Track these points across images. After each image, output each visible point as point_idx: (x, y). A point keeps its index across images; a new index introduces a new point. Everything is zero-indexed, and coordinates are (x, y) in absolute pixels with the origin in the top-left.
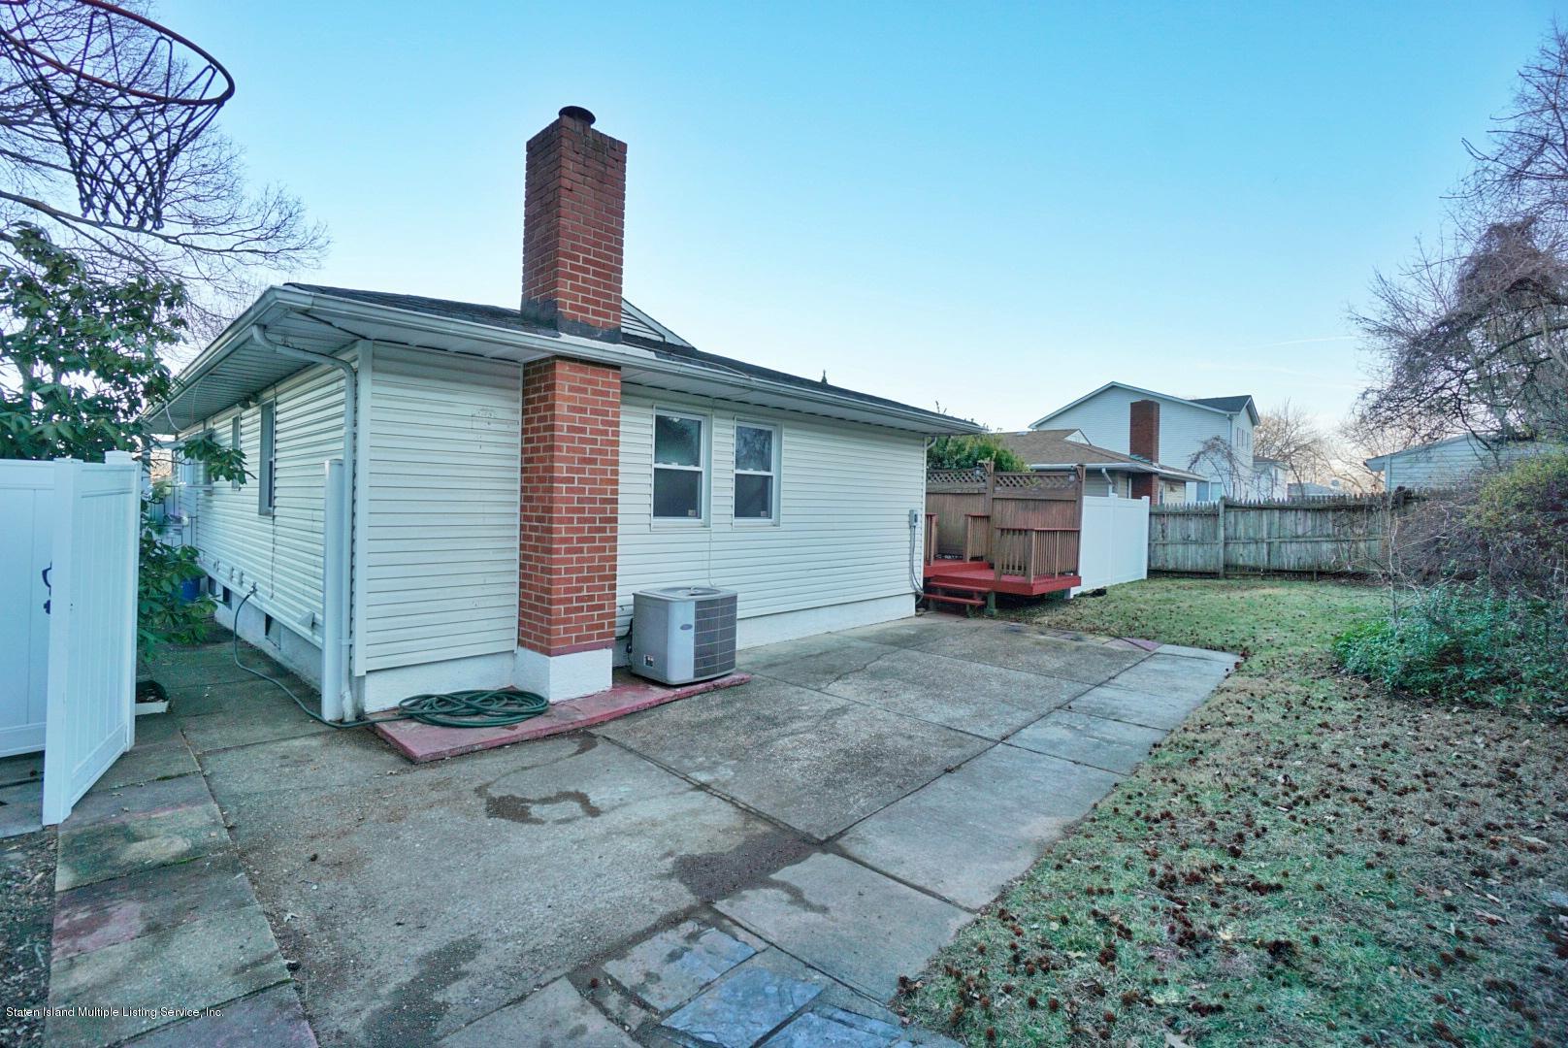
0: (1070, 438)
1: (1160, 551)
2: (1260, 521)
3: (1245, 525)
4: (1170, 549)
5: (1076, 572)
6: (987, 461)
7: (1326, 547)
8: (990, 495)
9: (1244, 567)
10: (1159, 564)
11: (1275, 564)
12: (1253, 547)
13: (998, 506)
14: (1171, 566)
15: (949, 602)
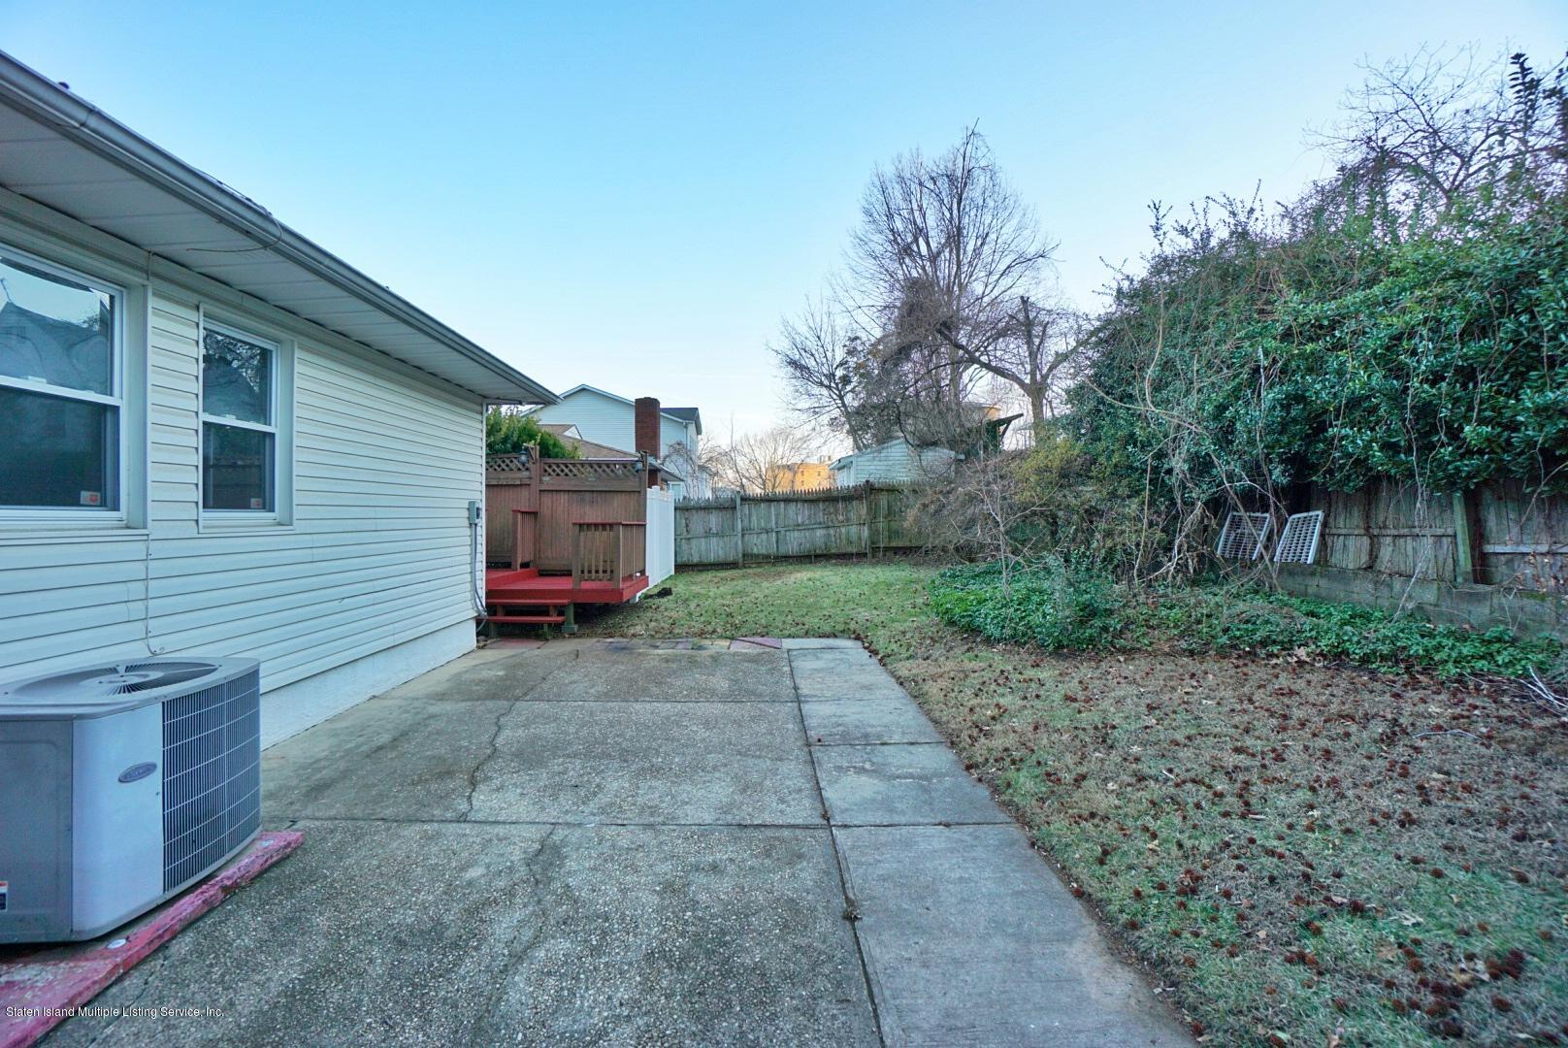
0: (567, 433)
1: (685, 546)
2: (770, 512)
3: (758, 517)
4: (694, 542)
5: (643, 572)
6: (531, 445)
7: (820, 533)
8: (536, 487)
9: (757, 556)
10: (685, 559)
11: (783, 551)
12: (764, 536)
13: (547, 499)
14: (696, 560)
15: (514, 624)
